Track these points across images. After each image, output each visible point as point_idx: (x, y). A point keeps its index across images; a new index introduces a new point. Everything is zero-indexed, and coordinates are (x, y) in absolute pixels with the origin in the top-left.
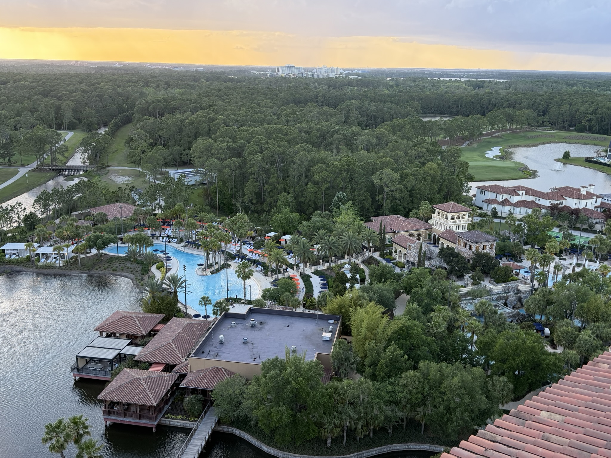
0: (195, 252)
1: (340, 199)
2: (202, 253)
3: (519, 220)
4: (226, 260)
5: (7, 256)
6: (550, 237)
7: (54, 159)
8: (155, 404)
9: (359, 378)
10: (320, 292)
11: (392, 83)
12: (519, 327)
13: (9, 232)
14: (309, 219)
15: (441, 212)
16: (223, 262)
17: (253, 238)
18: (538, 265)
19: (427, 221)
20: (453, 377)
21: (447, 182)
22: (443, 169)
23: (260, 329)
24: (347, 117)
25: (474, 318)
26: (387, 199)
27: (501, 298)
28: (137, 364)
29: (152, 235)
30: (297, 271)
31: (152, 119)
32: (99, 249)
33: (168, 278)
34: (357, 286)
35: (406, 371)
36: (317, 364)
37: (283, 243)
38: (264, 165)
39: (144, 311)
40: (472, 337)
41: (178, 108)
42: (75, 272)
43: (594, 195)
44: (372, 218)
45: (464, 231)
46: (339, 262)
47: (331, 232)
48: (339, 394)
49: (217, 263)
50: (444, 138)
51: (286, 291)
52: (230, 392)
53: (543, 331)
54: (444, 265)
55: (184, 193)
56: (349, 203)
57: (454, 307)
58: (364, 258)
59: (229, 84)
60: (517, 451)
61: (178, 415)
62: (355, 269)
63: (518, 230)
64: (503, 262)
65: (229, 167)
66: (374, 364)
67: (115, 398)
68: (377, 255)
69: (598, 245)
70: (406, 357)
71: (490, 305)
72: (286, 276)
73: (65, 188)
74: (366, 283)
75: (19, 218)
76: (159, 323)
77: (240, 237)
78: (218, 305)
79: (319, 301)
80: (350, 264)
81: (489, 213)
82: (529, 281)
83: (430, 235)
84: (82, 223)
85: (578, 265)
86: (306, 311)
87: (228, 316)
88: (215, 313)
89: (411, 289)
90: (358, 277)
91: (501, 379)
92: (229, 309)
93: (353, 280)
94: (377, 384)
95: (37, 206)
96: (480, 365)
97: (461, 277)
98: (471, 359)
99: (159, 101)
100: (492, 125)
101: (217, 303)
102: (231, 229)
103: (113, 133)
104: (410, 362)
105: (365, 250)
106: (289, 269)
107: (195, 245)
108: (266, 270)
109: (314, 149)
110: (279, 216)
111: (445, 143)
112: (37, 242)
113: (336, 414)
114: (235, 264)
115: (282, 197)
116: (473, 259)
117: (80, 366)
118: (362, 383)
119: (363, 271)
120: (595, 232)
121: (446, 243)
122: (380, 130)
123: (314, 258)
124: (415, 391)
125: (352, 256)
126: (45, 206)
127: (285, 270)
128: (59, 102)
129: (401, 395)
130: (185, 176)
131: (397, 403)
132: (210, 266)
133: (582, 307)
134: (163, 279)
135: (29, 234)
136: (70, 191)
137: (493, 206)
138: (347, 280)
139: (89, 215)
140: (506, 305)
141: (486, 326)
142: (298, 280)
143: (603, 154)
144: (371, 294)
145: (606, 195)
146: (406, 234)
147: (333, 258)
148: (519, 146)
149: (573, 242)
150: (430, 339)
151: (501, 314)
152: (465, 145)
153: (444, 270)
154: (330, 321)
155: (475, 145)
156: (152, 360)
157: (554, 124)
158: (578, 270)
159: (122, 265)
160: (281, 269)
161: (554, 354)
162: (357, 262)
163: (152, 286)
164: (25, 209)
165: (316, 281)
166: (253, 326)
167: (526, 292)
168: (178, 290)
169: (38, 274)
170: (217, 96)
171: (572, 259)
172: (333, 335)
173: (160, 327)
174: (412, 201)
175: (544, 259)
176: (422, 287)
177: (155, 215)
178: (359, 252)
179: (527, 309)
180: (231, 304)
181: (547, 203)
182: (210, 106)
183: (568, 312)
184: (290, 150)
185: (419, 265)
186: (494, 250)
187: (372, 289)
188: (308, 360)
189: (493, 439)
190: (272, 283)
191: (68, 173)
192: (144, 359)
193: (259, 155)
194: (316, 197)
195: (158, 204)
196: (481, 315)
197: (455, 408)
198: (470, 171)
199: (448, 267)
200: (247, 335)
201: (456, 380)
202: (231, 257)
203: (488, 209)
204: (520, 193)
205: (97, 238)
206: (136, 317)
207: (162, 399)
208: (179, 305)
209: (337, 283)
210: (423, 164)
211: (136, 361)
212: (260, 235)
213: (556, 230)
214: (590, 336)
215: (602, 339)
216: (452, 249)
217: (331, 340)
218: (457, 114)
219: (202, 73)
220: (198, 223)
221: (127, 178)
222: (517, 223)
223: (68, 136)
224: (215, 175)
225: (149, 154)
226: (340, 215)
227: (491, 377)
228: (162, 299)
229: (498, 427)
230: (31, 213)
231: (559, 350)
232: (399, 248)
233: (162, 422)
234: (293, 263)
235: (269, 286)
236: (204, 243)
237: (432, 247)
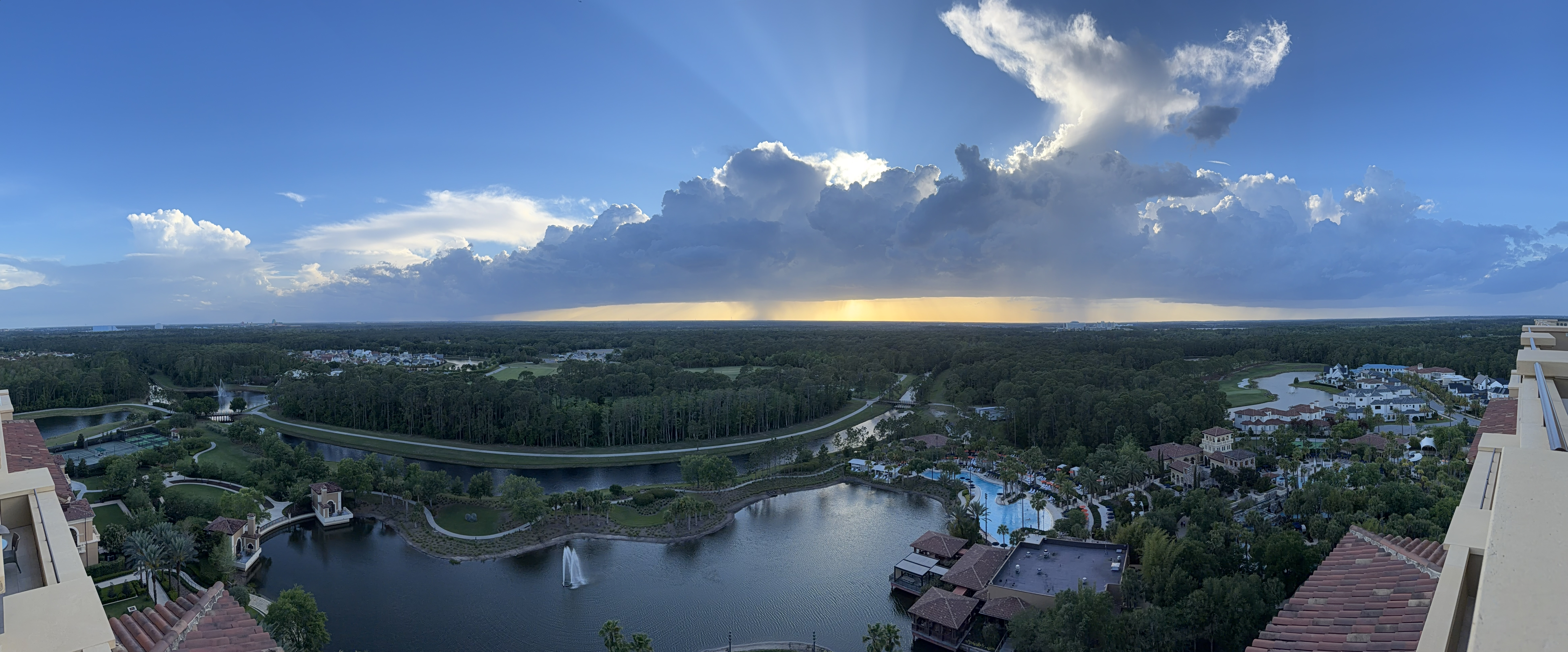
0: (995, 482)
1: (1121, 432)
2: (1002, 484)
3: (1270, 436)
4: (1022, 490)
5: (852, 469)
6: (1294, 446)
7: (891, 395)
8: (957, 628)
9: (1148, 605)
10: (1108, 522)
11: (1158, 333)
12: (1282, 529)
13: (856, 449)
14: (1094, 451)
15: (1209, 436)
16: (1019, 492)
17: (1046, 470)
18: (1289, 471)
19: (1198, 446)
20: (1234, 588)
21: (1211, 410)
22: (1206, 400)
23: (1053, 561)
24: (1123, 361)
25: (1246, 528)
26: (1162, 429)
27: (1265, 506)
28: (943, 584)
29: (960, 463)
30: (1085, 502)
31: (965, 366)
32: (918, 472)
33: (972, 505)
34: (1142, 513)
35: (1192, 592)
36: (1107, 595)
37: (1072, 474)
38: (1055, 404)
39: (951, 534)
40: (1246, 546)
41: (986, 357)
42: (899, 490)
43: (1320, 408)
44: (1151, 448)
45: (1229, 450)
46: (1124, 491)
47: (1114, 462)
48: (1130, 626)
49: (1014, 493)
50: (1204, 374)
51: (1077, 522)
52: (1026, 624)
53: (1300, 528)
54: (1217, 483)
55: (987, 428)
56: (1130, 435)
57: (1228, 521)
58: (1146, 486)
59: (1026, 337)
60: (1294, 643)
61: (977, 642)
62: (1139, 497)
63: (1270, 444)
64: (1263, 474)
65: (1025, 405)
66: (1161, 590)
67: (923, 615)
68: (1157, 482)
69: (1329, 447)
70: (1191, 577)
71: (1257, 514)
72: (1076, 507)
73: (897, 419)
74: (1149, 509)
75: (863, 439)
76: (963, 548)
77: (1034, 468)
78: (1014, 534)
79: (1108, 532)
80: (1133, 492)
81: (1247, 433)
82: (1284, 486)
83: (1202, 458)
84: (907, 448)
85: (1318, 466)
86: (1095, 542)
87: (1024, 546)
88: (1011, 542)
89: (1190, 511)
90: (1142, 504)
91: (1273, 581)
92: (1024, 539)
93: (1138, 508)
94: (1166, 609)
95: (877, 431)
96: (1255, 571)
97: (1231, 492)
98: (1247, 567)
99: (970, 351)
100: (1240, 362)
101: (1013, 533)
102: (1027, 461)
103: (934, 376)
104: (1195, 582)
105: (1146, 477)
106: (1078, 500)
107: (995, 475)
108: (1057, 501)
109: (1096, 388)
110: (1068, 449)
111: (1206, 379)
112: (874, 460)
113: (1128, 646)
114: (1029, 494)
115: (1070, 432)
116: (1239, 475)
117: (897, 577)
118: (1152, 610)
119: (1146, 497)
120: (1325, 437)
121: (1216, 464)
122: (1151, 370)
123: (1101, 488)
124: (1201, 609)
125: (1135, 485)
126: (883, 431)
127: (1075, 501)
128: (898, 352)
129: (1190, 616)
130: (988, 413)
131: (1186, 626)
132: (1008, 495)
133: (1326, 500)
134: (968, 505)
135: (869, 453)
136: (901, 421)
137: (1249, 426)
138: (1132, 509)
139: (912, 442)
140: (1269, 511)
141: (1257, 534)
142: (1086, 510)
143: (1321, 377)
144: (1155, 519)
145: (1328, 408)
146: (1182, 459)
147: (1118, 488)
148: (1262, 377)
149: (1311, 448)
150: (1210, 555)
151: (1267, 520)
152: (1221, 379)
153: (1216, 488)
154: (1118, 551)
155: (1229, 379)
156: (957, 583)
157: (1284, 359)
158: (1318, 470)
159: (935, 489)
160: (1071, 500)
161: (1312, 546)
162: (1140, 489)
163: (958, 511)
164: (868, 433)
165: (1103, 511)
166: (1046, 557)
167: (1283, 496)
168: (980, 517)
169: (873, 488)
170: (1016, 347)
171: (1313, 461)
172: (1121, 565)
173: (963, 551)
174: (1184, 429)
175: (1293, 465)
176: (1199, 508)
177: (963, 446)
178: (1141, 481)
179: (1286, 512)
180: (1027, 534)
181: (1288, 419)
182: (1011, 355)
183: (1317, 507)
184: (1077, 390)
185: (1195, 487)
186: (1254, 464)
187: (1155, 515)
188: (1098, 591)
189: (1273, 638)
190: (1062, 513)
191: (900, 406)
192: (948, 580)
193: (1050, 394)
194: (1100, 431)
195: (966, 436)
196: (1251, 525)
197: (1238, 619)
198: (1228, 400)
199: (1219, 485)
200: (1040, 566)
201: (1236, 591)
202: (1026, 487)
203: (1245, 429)
204: (1268, 413)
205: (918, 462)
206: (944, 539)
207: (963, 624)
208: (980, 532)
209: (1123, 512)
210: (1190, 397)
211: (942, 581)
212: (1052, 467)
213: (1298, 440)
214: (1335, 525)
215: (1344, 525)
216: (1221, 467)
217: (1120, 570)
218: (1212, 355)
219: (1005, 329)
220: (998, 455)
221: (943, 413)
222: (1269, 438)
223: (903, 377)
224: (1013, 412)
225: (961, 393)
226: (1122, 446)
227: (1265, 580)
228: (966, 524)
229: (1275, 625)
230: (872, 437)
231: (1315, 543)
232: (1177, 474)
233: (963, 647)
234: (1082, 493)
235: (1061, 517)
236: (1003, 474)
237: (1205, 469)
